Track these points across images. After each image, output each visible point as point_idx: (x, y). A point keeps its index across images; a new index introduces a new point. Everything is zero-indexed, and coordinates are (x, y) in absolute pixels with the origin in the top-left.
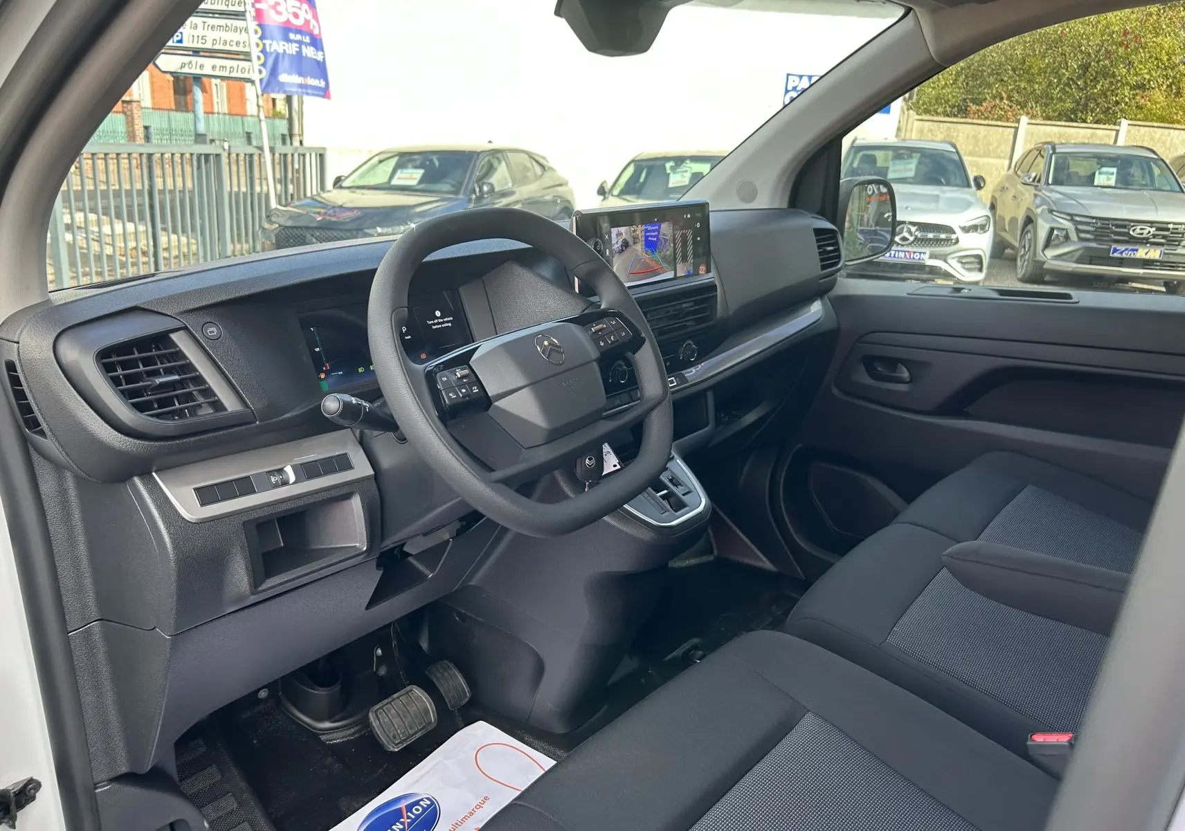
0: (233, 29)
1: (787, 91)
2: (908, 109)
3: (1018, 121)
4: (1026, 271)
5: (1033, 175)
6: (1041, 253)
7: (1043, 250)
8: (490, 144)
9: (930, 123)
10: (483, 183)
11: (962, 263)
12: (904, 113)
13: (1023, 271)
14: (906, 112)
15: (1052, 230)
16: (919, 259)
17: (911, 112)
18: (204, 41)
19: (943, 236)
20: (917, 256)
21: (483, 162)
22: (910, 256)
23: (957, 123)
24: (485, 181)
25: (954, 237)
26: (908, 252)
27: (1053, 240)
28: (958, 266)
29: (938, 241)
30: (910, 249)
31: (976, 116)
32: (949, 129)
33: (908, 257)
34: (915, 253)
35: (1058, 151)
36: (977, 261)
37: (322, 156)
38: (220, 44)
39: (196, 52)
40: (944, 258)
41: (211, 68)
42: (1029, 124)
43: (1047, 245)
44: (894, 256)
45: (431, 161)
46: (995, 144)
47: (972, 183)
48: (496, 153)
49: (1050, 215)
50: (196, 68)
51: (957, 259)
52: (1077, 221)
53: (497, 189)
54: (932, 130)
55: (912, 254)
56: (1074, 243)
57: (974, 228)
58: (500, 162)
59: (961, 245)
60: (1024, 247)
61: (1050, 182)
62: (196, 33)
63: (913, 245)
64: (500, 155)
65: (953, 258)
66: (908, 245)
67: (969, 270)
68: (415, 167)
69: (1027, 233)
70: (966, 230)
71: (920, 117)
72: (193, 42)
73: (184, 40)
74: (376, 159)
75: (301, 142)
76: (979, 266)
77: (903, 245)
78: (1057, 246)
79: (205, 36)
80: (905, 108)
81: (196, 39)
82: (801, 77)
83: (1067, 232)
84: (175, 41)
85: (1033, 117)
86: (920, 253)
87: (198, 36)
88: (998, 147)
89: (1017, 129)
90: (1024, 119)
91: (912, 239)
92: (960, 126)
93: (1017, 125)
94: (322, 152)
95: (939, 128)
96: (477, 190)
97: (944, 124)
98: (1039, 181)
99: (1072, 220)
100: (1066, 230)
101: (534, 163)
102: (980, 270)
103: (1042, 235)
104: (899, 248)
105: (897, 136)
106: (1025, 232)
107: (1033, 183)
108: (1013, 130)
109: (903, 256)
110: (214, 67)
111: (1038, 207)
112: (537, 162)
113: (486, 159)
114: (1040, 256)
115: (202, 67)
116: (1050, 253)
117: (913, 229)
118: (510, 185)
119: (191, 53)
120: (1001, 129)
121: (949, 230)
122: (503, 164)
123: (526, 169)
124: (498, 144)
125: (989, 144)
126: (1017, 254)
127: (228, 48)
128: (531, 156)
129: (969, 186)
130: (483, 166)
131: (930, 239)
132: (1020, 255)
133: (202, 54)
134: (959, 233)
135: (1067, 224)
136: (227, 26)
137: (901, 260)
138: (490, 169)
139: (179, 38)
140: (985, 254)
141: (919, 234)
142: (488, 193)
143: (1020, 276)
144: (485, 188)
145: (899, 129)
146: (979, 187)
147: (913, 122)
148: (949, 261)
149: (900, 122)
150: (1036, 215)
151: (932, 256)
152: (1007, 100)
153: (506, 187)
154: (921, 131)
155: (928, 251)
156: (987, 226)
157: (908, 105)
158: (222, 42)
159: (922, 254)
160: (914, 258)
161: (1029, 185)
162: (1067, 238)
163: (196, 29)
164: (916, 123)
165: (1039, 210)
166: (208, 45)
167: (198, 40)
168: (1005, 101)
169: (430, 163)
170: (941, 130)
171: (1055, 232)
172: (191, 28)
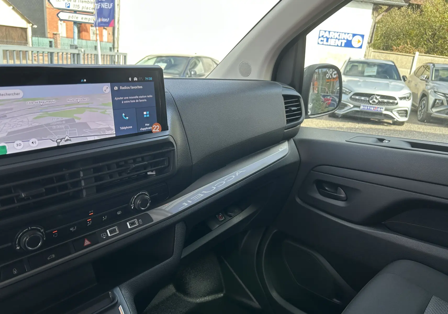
0: (91, 2)
1: (319, 37)
2: (369, 47)
3: (415, 54)
4: (423, 117)
5: (426, 76)
6: (430, 110)
7: (431, 109)
8: (196, 54)
9: (378, 53)
10: (192, 71)
11: (399, 113)
12: (367, 48)
13: (421, 117)
14: (368, 48)
15: (436, 100)
16: (380, 111)
17: (371, 48)
18: (78, 7)
19: (391, 101)
20: (379, 109)
21: (192, 61)
22: (376, 110)
23: (389, 53)
24: (193, 70)
25: (396, 102)
26: (375, 107)
27: (436, 104)
28: (397, 114)
29: (388, 103)
30: (376, 106)
31: (397, 51)
32: (386, 56)
33: (375, 110)
34: (378, 108)
35: (436, 66)
36: (405, 112)
37: (125, 56)
38: (85, 9)
39: (75, 12)
40: (391, 111)
41: (81, 18)
42: (419, 55)
43: (433, 106)
44: (369, 109)
45: (170, 61)
46: (405, 63)
47: (402, 78)
48: (198, 58)
49: (435, 94)
50: (75, 18)
51: (396, 111)
52: (447, 97)
53: (198, 73)
54: (379, 56)
55: (377, 109)
56: (445, 106)
57: (404, 98)
58: (199, 62)
59: (399, 105)
60: (422, 107)
61: (433, 79)
62: (75, 4)
63: (377, 104)
64: (199, 59)
65: (395, 111)
66: (375, 104)
67: (401, 116)
68: (163, 62)
69: (423, 100)
70: (401, 99)
71: (374, 50)
72: (74, 7)
73: (70, 7)
74: (147, 59)
75: (118, 51)
76: (406, 115)
77: (373, 104)
78: (437, 107)
79: (79, 5)
80: (368, 46)
81: (75, 6)
82: (325, 31)
83: (442, 101)
84: (67, 7)
85: (420, 52)
86: (381, 108)
87: (76, 5)
88: (406, 64)
89: (414, 57)
90: (417, 53)
91: (377, 101)
92: (390, 55)
93: (414, 55)
94: (125, 55)
95: (382, 55)
96: (189, 73)
97: (384, 54)
98: (428, 79)
99: (445, 96)
100: (442, 100)
101: (214, 63)
102: (406, 116)
103: (431, 102)
104: (372, 106)
105: (364, 57)
106: (422, 99)
107: (425, 80)
108: (412, 57)
109: (373, 109)
110: (82, 18)
111: (429, 90)
112: (215, 62)
113: (194, 60)
114: (430, 111)
115: (77, 18)
116: (434, 110)
117: (378, 97)
118: (203, 72)
119: (73, 12)
120: (407, 57)
121: (395, 99)
122: (201, 63)
123: (210, 65)
124: (198, 55)
125: (402, 63)
126: (417, 110)
127: (88, 10)
128: (213, 60)
129: (400, 80)
130: (192, 63)
131: (385, 102)
132: (419, 110)
133: (77, 13)
134: (398, 100)
135: (443, 98)
136: (88, 1)
137: (372, 111)
138: (195, 65)
139: (68, 6)
140: (409, 109)
141: (380, 100)
142: (194, 75)
143: (419, 119)
144: (193, 73)
145: (365, 55)
146: (404, 80)
147: (371, 53)
148: (393, 112)
149: (366, 52)
150: (428, 93)
151: (386, 110)
152: (410, 45)
153: (201, 73)
154: (374, 56)
155: (384, 107)
156: (410, 98)
157: (369, 45)
158: (86, 8)
159: (381, 109)
160: (378, 110)
161: (424, 80)
162: (442, 104)
163: (75, 2)
164: (372, 53)
165: (429, 91)
166: (80, 9)
167: (76, 6)
168: (409, 45)
169: (169, 61)
170: (383, 56)
171: (437, 101)
172: (73, 1)
